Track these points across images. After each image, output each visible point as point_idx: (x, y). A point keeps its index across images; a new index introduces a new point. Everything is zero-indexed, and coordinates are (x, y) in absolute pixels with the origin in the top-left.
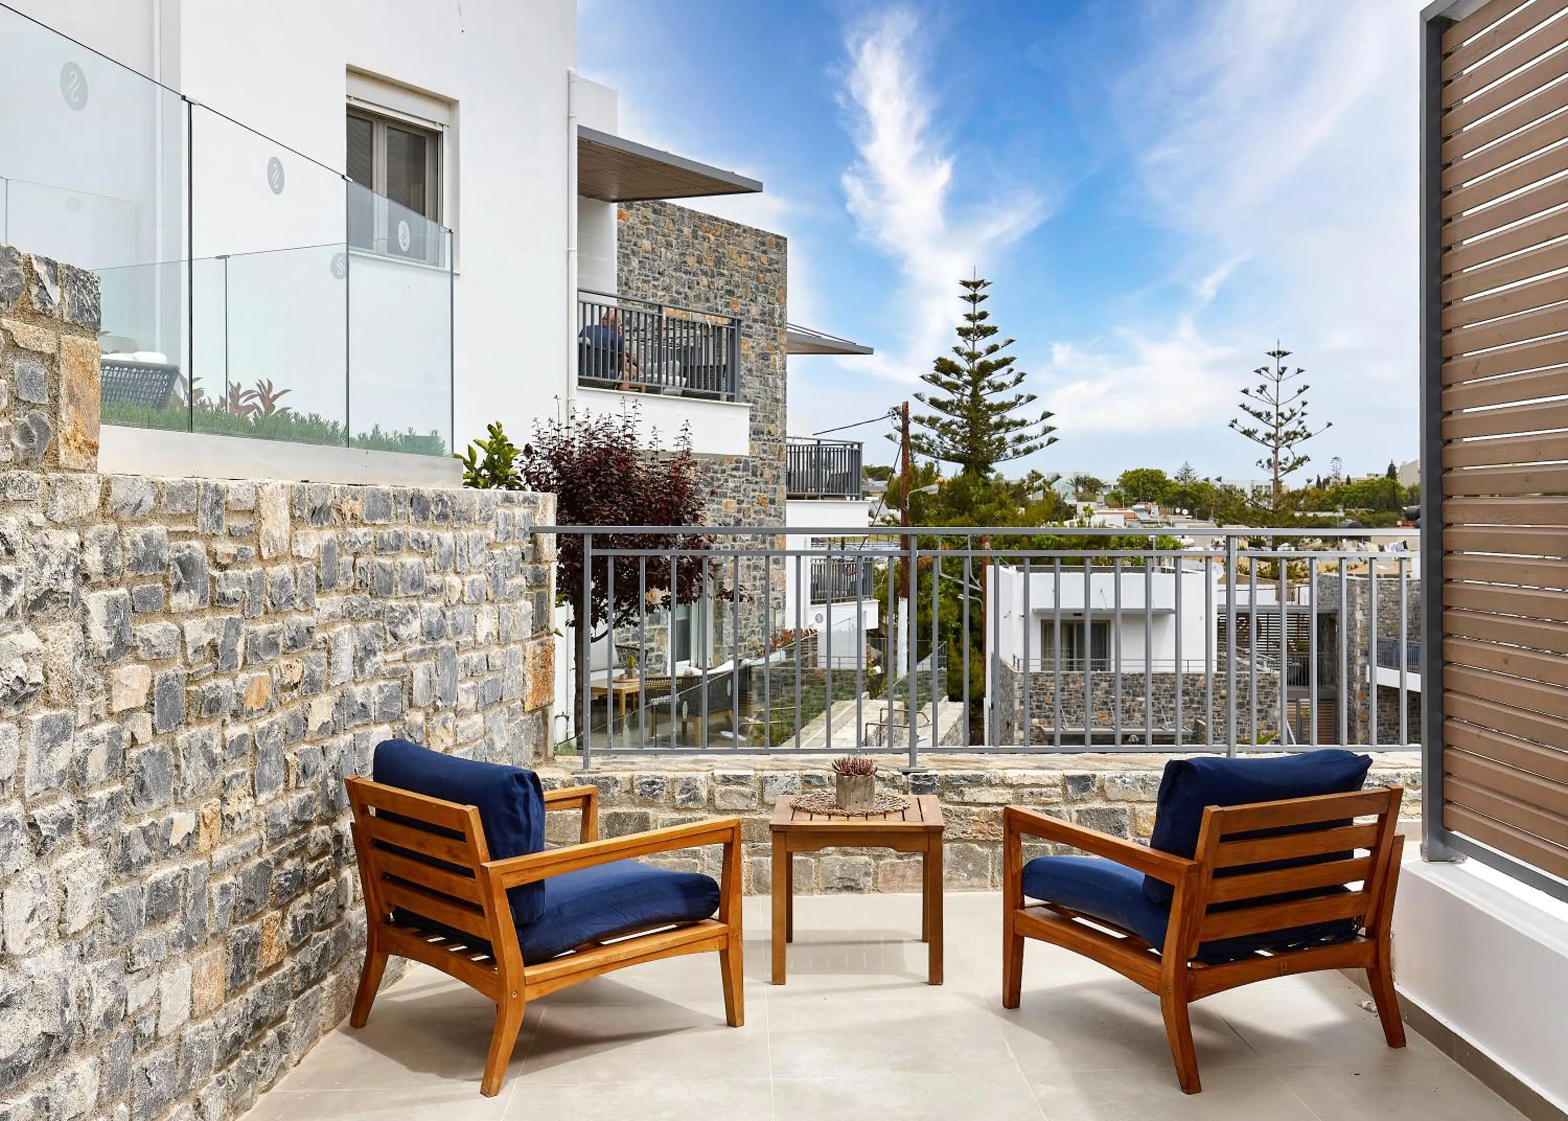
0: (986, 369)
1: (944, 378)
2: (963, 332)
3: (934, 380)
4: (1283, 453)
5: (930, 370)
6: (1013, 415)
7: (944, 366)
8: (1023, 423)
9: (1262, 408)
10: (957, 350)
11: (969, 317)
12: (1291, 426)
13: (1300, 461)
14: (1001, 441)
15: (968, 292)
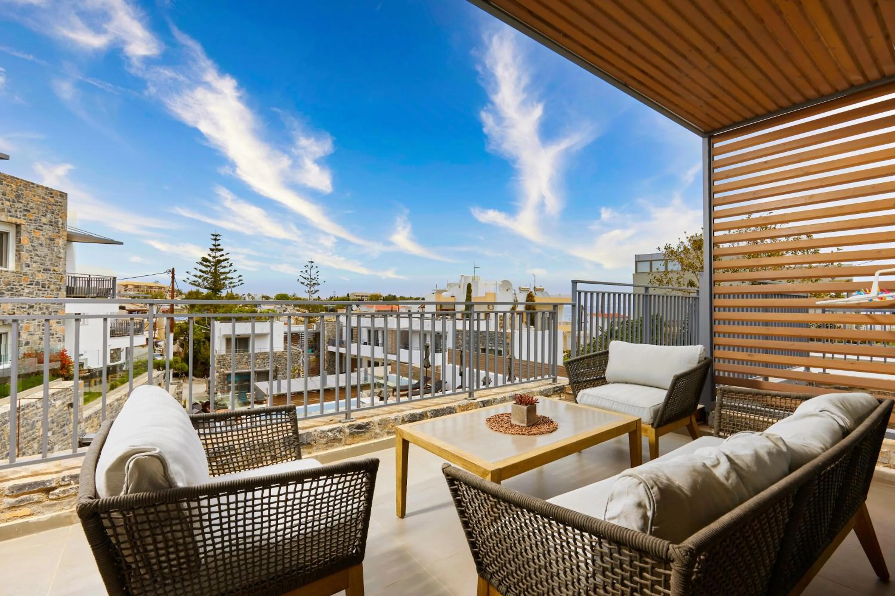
0: (219, 262)
1: (205, 263)
2: (212, 250)
3: (201, 264)
4: (312, 289)
5: (200, 260)
6: (229, 275)
7: (205, 260)
8: (232, 278)
9: (305, 276)
10: (209, 255)
11: (214, 245)
12: (314, 282)
13: (316, 291)
14: (224, 283)
15: (214, 237)
